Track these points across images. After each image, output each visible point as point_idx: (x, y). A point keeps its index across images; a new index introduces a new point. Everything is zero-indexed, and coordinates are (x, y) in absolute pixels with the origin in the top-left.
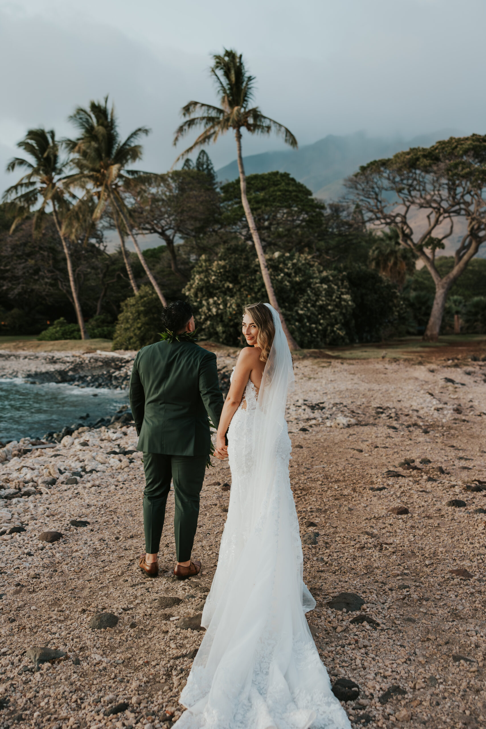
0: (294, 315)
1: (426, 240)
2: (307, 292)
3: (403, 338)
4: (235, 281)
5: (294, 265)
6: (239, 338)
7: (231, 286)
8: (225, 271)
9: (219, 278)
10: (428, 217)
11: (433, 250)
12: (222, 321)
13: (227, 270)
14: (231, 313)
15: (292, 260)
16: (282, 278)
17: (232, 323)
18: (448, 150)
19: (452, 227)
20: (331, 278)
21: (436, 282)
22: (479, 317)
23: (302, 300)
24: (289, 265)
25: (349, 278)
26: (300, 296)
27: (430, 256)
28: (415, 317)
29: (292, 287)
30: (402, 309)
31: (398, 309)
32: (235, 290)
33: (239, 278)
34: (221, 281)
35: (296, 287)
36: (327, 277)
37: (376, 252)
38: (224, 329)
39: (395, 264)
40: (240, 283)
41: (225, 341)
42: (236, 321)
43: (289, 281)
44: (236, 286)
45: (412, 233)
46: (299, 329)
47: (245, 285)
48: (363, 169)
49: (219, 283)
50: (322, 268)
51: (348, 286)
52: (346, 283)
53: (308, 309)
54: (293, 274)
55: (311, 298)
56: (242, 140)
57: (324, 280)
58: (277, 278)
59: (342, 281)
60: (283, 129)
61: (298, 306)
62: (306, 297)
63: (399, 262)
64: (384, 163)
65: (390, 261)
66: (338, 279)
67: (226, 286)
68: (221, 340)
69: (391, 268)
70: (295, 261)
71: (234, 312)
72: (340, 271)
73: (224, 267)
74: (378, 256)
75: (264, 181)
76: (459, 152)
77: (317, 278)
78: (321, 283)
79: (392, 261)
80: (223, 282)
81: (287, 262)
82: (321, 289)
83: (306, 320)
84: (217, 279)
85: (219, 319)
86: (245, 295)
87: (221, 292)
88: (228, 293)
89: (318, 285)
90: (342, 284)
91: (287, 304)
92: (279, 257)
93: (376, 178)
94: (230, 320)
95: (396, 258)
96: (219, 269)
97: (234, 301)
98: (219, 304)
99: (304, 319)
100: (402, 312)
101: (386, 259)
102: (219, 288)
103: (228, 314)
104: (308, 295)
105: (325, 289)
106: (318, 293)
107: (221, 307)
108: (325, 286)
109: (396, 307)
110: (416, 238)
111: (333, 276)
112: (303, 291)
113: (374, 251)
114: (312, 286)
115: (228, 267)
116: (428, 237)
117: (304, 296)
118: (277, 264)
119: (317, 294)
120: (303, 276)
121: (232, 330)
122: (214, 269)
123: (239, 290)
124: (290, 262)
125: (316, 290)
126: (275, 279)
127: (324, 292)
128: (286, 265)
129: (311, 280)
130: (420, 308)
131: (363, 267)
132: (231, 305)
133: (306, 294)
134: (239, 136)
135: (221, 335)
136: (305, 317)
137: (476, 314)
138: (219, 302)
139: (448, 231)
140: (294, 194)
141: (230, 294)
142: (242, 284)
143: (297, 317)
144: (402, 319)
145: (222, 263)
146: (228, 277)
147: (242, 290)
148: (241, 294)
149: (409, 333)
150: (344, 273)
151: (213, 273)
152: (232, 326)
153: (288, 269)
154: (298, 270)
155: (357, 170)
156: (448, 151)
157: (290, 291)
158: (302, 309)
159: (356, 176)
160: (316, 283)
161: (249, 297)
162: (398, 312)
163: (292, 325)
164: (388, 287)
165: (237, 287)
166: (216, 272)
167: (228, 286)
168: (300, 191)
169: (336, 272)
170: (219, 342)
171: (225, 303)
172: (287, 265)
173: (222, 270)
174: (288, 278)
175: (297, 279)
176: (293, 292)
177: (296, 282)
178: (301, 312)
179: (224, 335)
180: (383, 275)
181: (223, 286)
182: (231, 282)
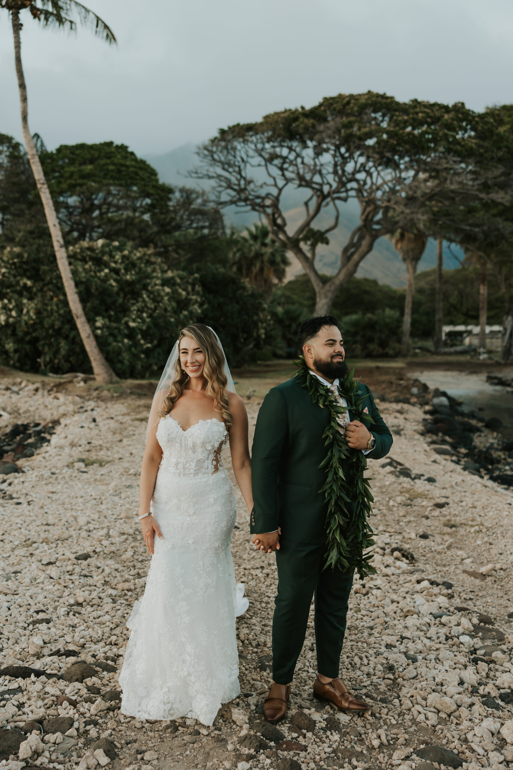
0: (122, 327)
1: (305, 232)
2: (141, 296)
3: (269, 363)
4: (36, 276)
5: (124, 257)
6: (39, 360)
7: (29, 283)
8: (22, 262)
9: (13, 272)
10: (306, 204)
11: (313, 247)
12: (14, 334)
13: (24, 260)
14: (26, 323)
15: (121, 251)
16: (106, 275)
17: (28, 338)
18: (338, 106)
19: (337, 218)
20: (178, 280)
21: (317, 289)
22: (359, 338)
23: (135, 308)
24: (117, 257)
25: (203, 282)
26: (132, 301)
27: (309, 255)
28: (284, 337)
29: (121, 289)
30: (269, 325)
31: (264, 325)
32: (35, 290)
33: (41, 272)
34: (15, 276)
35: (126, 290)
36: (172, 278)
37: (238, 255)
38: (16, 347)
39: (262, 270)
40: (43, 280)
41: (18, 364)
42: (34, 335)
43: (115, 280)
44: (37, 284)
45: (285, 224)
46: (129, 348)
47: (50, 282)
48: (223, 132)
49: (12, 279)
50: (166, 268)
51: (201, 293)
52: (198, 288)
53: (144, 321)
54: (123, 271)
55: (149, 305)
56: (22, 33)
57: (166, 282)
58: (98, 274)
59: (193, 285)
60: (91, 17)
61: (129, 316)
62: (140, 304)
63: (266, 268)
64: (250, 128)
65: (255, 266)
66: (188, 282)
67: (21, 283)
68: (12, 362)
69: (256, 275)
70: (126, 252)
71: (31, 322)
72: (191, 273)
73: (19, 256)
74: (240, 259)
75: (93, 152)
76: (352, 108)
77: (157, 278)
78: (163, 285)
79: (258, 265)
80: (19, 278)
81: (114, 253)
82: (162, 293)
83: (139, 336)
84: (9, 273)
85: (9, 332)
86: (48, 297)
87: (13, 292)
88: (25, 293)
89: (157, 287)
90: (193, 289)
91: (112, 313)
92: (103, 246)
93: (238, 145)
94: (27, 333)
95: (262, 262)
96: (13, 259)
97: (33, 305)
98: (11, 310)
99: (137, 334)
100: (269, 329)
101: (250, 264)
102: (10, 286)
103: (23, 323)
104: (144, 301)
105: (168, 294)
106: (159, 299)
107: (14, 313)
108: (167, 290)
109: (262, 323)
110: (291, 230)
111: (181, 278)
112: (136, 295)
113: (235, 253)
114: (150, 288)
115: (26, 255)
116: (307, 229)
117: (138, 302)
118: (100, 255)
119: (156, 299)
120: (137, 273)
121: (27, 347)
122: (5, 258)
123: (41, 290)
124: (119, 253)
125: (156, 294)
126: (96, 276)
127: (166, 298)
128: (112, 256)
129: (148, 281)
130: (290, 326)
131: (222, 270)
132: (28, 312)
133: (140, 299)
134: (17, 27)
135: (12, 355)
136: (138, 331)
137: (355, 334)
138: (11, 306)
139: (332, 222)
140: (132, 169)
141: (28, 295)
142: (46, 282)
143: (126, 331)
144: (269, 338)
145: (17, 250)
146: (25, 271)
147: (45, 289)
148: (43, 297)
149: (276, 356)
150: (196, 275)
151: (3, 264)
152: (29, 342)
153: (116, 262)
154: (130, 265)
155: (215, 134)
156: (338, 109)
157: (118, 294)
158: (134, 321)
159: (214, 141)
160: (156, 285)
161: (55, 299)
162: (265, 328)
163: (118, 342)
164: (253, 295)
165: (40, 284)
166: (8, 262)
167: (25, 284)
168: (141, 169)
169: (184, 274)
170: (8, 365)
171: (19, 308)
172: (114, 257)
173: (16, 260)
174: (115, 276)
175: (128, 277)
176: (122, 295)
177: (127, 281)
178: (132, 324)
179: (16, 356)
180: (247, 282)
181: (18, 283)
182: (29, 278)
